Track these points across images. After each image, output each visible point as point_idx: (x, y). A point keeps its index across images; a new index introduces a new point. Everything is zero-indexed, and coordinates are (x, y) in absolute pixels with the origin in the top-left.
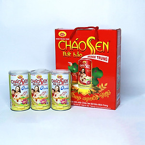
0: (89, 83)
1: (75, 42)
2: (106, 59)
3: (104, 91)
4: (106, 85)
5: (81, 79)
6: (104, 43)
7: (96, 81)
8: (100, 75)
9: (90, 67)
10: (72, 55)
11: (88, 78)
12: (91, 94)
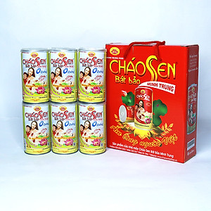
0: (148, 121)
1: (131, 62)
3: (168, 135)
4: (171, 126)
5: (138, 115)
6: (169, 66)
7: (159, 120)
8: (163, 111)
9: (151, 99)
10: (127, 80)
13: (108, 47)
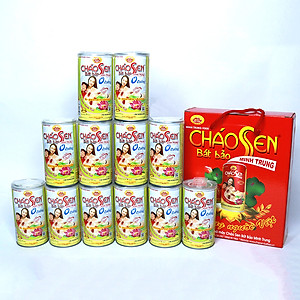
0: (240, 202)
1: (218, 134)
2: (271, 165)
3: (265, 217)
4: (269, 207)
5: (226, 195)
6: (269, 138)
7: (253, 201)
8: (260, 190)
9: (244, 176)
10: (212, 154)
11: (238, 194)
12: (243, 221)
13: (188, 115)
